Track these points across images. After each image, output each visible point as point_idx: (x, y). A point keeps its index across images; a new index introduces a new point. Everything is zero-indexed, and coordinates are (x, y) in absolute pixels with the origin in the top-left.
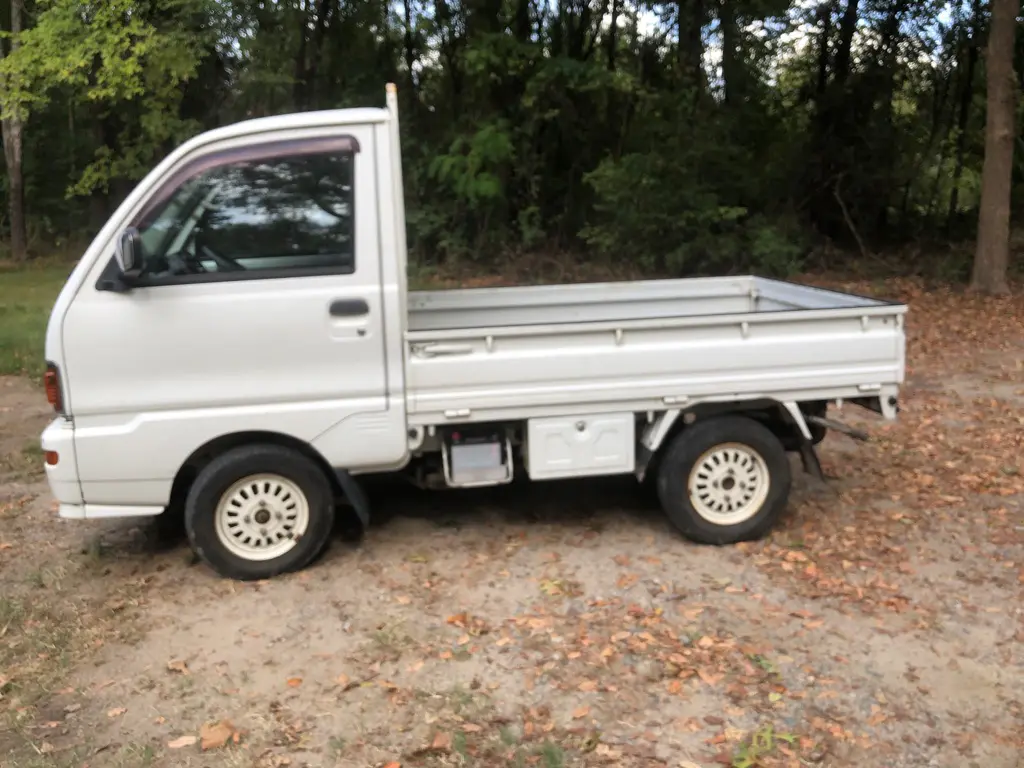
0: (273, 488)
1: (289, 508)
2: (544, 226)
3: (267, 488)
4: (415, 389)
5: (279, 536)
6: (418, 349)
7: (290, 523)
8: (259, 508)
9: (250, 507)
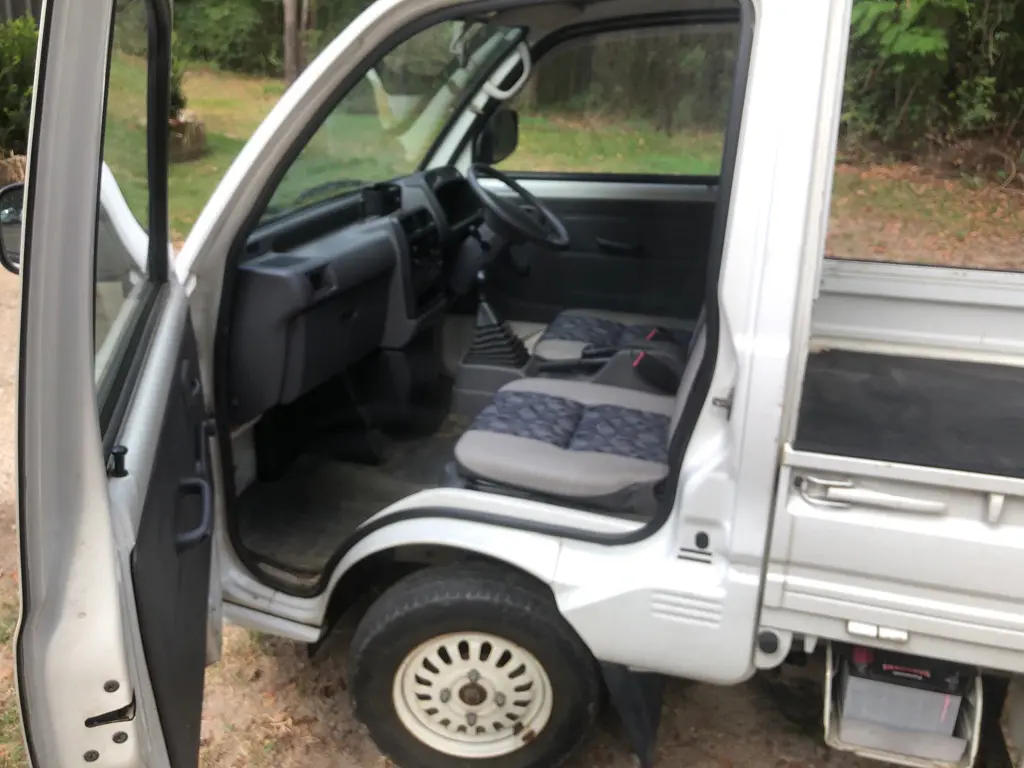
0: (496, 654)
1: (519, 689)
2: (996, 105)
3: (486, 650)
4: (787, 564)
5: (497, 726)
6: (812, 484)
7: (518, 711)
8: (467, 681)
9: (454, 675)
